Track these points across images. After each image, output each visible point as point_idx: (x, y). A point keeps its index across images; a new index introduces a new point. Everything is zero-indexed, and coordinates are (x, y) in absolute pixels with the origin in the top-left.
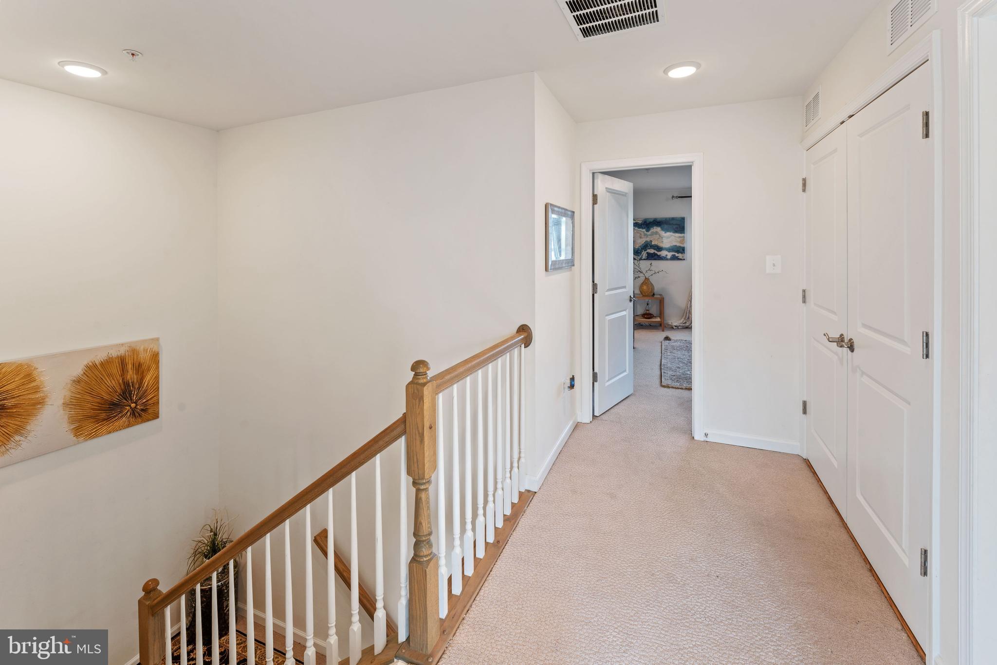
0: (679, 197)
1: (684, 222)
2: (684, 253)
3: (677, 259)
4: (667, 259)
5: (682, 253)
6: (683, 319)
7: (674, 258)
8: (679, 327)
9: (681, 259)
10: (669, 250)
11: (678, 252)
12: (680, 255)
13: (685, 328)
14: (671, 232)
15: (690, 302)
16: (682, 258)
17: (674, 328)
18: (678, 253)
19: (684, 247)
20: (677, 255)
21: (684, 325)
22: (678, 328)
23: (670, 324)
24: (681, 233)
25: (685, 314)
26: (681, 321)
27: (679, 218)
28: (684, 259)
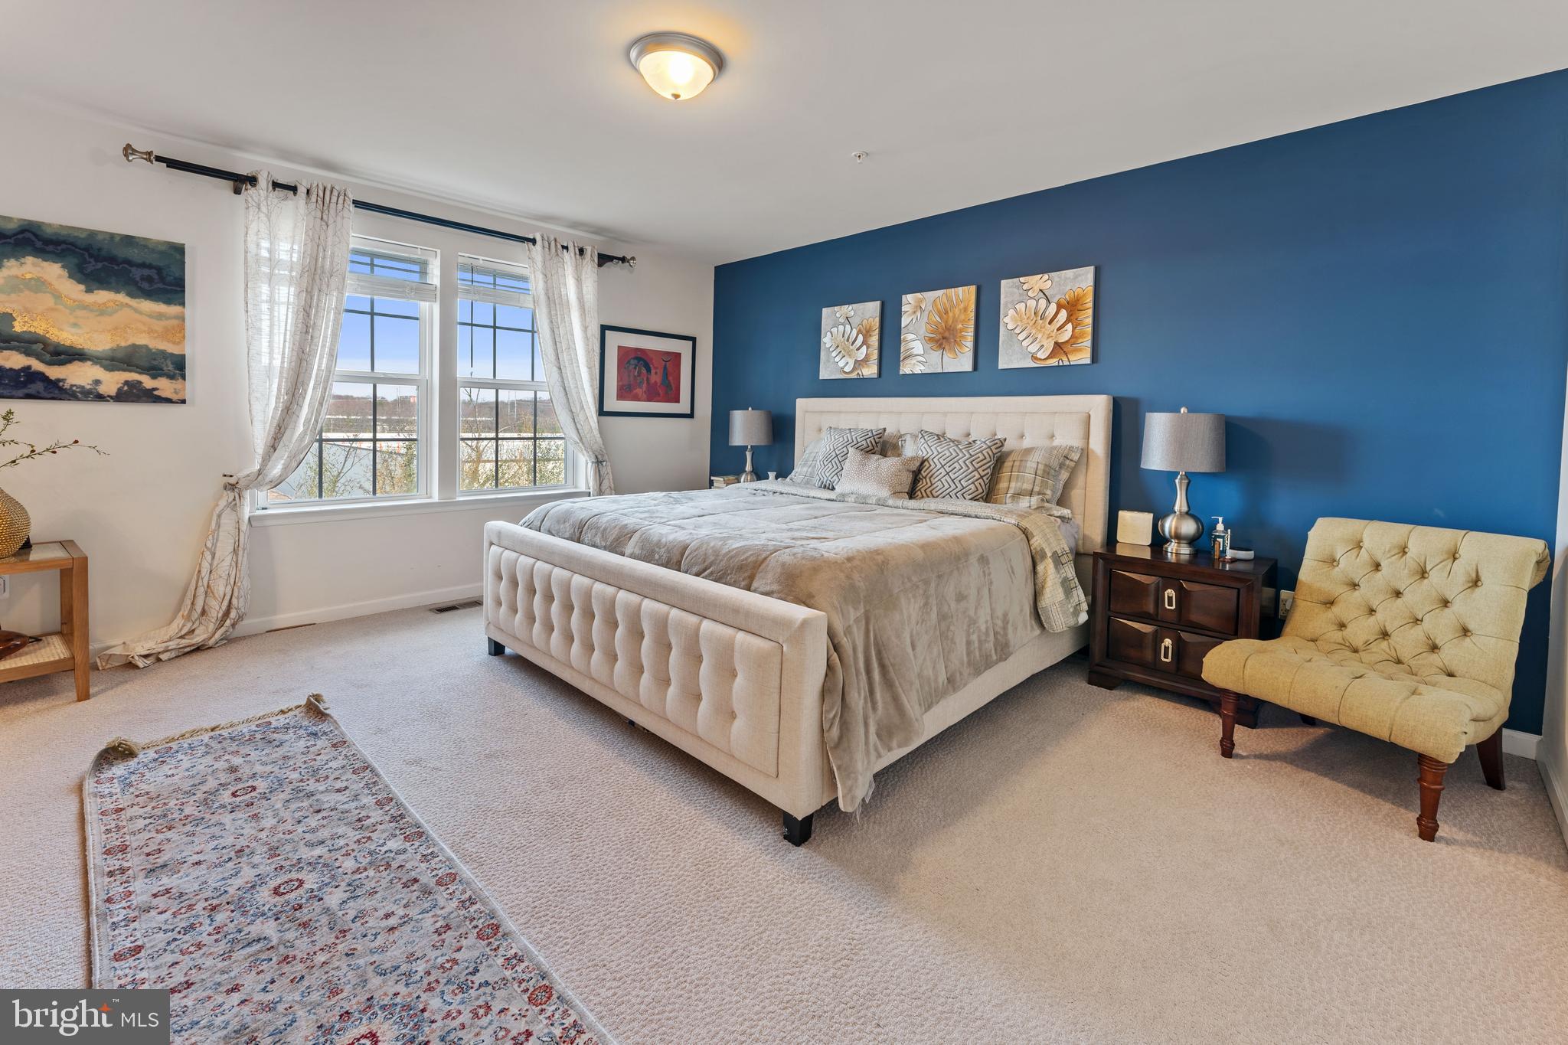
0: (159, 159)
1: (183, 263)
2: (184, 377)
3: (151, 397)
4: (101, 398)
5: (171, 377)
6: (179, 621)
7: (132, 394)
8: (162, 657)
9: (169, 401)
10: (114, 361)
11: (154, 371)
12: (164, 386)
13: (185, 654)
14: (118, 291)
15: (209, 557)
16: (175, 397)
17: (141, 664)
18: (154, 377)
19: (183, 357)
20: (148, 382)
21: (184, 642)
22: (159, 660)
23: (117, 651)
24: (168, 302)
25: (188, 602)
26: (173, 630)
27: (159, 243)
28: (183, 402)
